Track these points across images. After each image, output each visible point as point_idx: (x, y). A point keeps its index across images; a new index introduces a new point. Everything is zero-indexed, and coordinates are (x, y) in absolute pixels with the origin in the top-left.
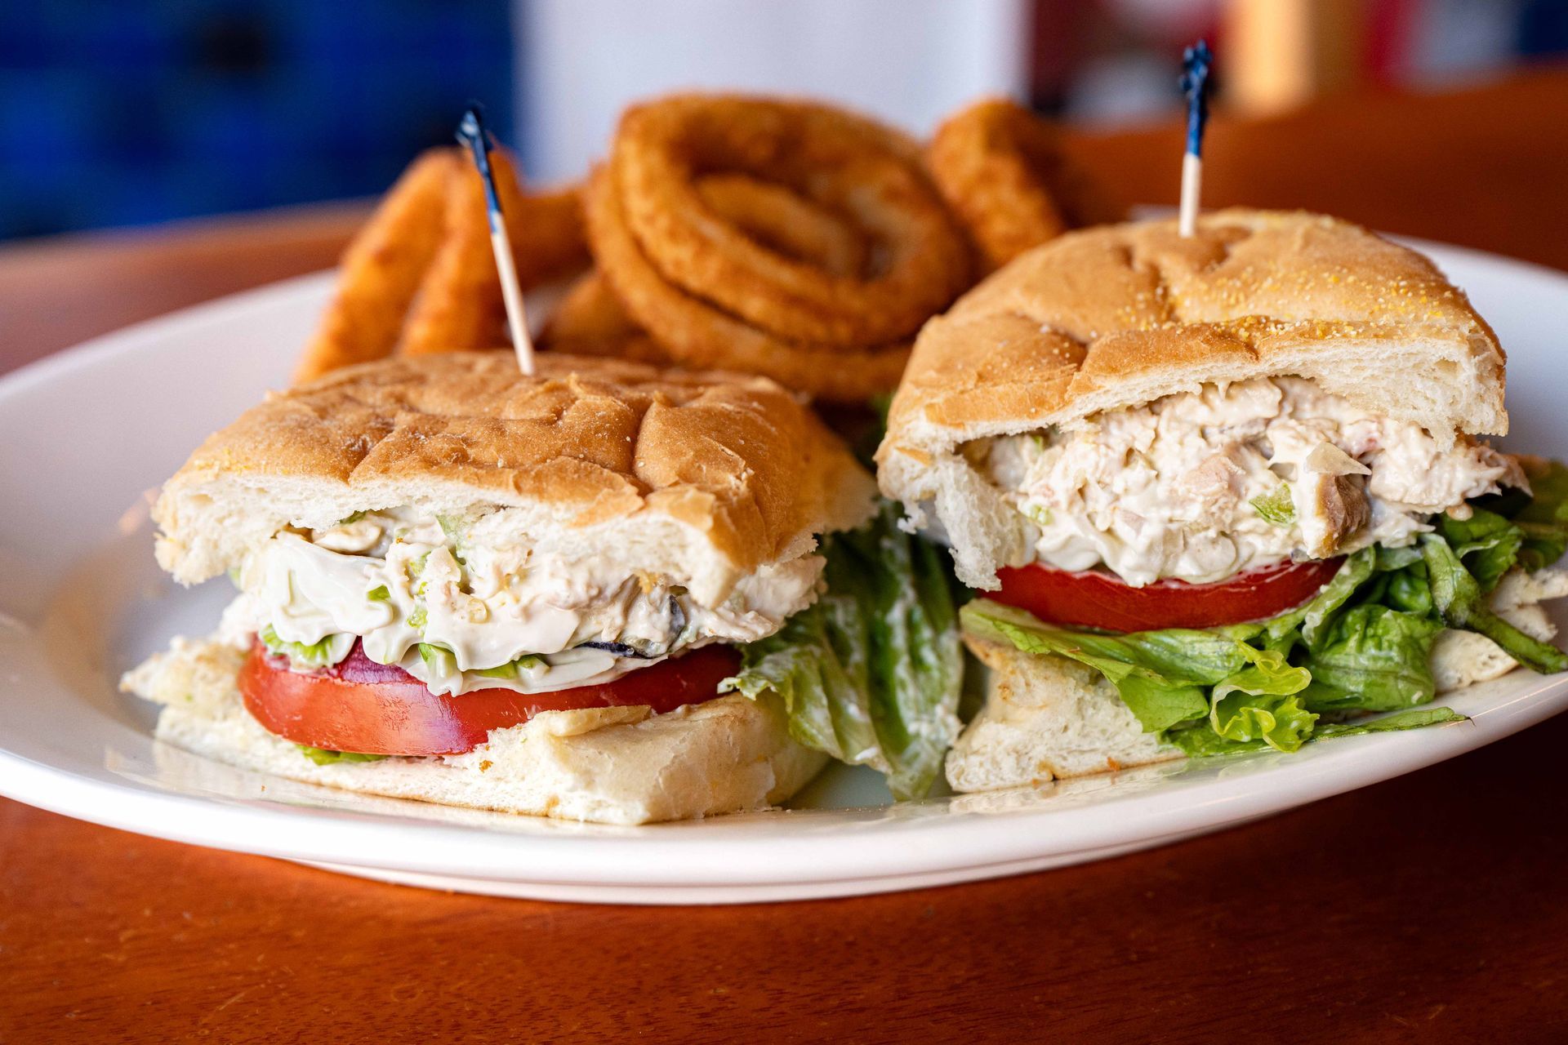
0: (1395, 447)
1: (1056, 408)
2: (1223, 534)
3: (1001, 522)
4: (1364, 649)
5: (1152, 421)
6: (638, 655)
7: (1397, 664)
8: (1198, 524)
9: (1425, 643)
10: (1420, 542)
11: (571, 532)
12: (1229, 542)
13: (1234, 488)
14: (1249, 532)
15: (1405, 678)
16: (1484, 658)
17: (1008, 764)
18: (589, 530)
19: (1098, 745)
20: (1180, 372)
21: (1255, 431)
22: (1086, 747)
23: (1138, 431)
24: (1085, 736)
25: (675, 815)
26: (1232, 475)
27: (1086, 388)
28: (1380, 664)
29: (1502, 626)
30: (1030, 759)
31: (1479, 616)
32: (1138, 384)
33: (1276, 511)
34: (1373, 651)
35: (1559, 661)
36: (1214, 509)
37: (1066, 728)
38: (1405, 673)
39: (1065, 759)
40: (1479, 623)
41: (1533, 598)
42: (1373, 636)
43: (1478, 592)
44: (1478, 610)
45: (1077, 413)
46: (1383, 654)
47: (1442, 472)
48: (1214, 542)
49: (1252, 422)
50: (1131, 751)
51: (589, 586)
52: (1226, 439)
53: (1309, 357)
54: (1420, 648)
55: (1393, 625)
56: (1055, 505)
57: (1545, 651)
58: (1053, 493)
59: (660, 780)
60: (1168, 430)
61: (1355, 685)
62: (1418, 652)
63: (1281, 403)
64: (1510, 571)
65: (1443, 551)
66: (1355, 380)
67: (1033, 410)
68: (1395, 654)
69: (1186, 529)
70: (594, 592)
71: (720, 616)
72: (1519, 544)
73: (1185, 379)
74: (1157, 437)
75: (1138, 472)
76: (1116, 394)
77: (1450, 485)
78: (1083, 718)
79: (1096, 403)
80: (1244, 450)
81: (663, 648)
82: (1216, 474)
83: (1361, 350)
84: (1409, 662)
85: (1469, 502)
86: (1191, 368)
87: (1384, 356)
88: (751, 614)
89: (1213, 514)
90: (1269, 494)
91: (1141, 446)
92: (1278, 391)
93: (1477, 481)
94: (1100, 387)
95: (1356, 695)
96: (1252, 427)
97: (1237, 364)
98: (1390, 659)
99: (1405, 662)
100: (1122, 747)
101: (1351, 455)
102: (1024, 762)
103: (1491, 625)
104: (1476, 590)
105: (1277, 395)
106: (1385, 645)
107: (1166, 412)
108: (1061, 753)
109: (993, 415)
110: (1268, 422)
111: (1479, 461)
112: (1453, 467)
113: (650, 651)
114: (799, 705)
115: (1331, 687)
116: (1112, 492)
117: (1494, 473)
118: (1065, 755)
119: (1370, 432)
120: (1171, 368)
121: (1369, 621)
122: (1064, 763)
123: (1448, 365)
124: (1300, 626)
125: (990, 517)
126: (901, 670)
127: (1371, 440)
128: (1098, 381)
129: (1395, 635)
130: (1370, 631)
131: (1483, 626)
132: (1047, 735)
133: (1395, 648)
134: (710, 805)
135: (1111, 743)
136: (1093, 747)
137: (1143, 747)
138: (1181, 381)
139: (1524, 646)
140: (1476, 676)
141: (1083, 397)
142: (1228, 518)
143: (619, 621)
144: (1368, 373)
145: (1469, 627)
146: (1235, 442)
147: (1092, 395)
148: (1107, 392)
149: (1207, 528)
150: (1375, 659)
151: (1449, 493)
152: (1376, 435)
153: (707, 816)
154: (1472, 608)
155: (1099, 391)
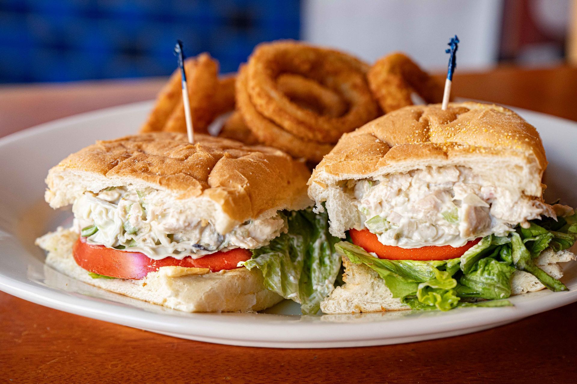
0: (500, 197)
1: (372, 171)
2: (433, 225)
3: (350, 213)
4: (483, 275)
5: (410, 179)
6: (205, 249)
7: (496, 282)
8: (422, 220)
9: (508, 274)
10: (510, 235)
11: (178, 201)
12: (434, 228)
13: (436, 207)
14: (442, 225)
15: (498, 287)
16: (533, 283)
17: (344, 304)
18: (183, 201)
19: (378, 301)
20: (418, 161)
21: (448, 186)
22: (374, 302)
23: (404, 183)
24: (374, 297)
25: (208, 310)
26: (436, 202)
27: (383, 164)
28: (489, 281)
29: (540, 271)
30: (352, 303)
31: (530, 266)
32: (403, 164)
33: (451, 218)
34: (487, 276)
35: (560, 287)
36: (428, 215)
37: (367, 293)
38: (498, 285)
39: (365, 305)
40: (529, 269)
41: (554, 261)
42: (487, 270)
43: (530, 257)
44: (530, 264)
45: (380, 173)
46: (490, 277)
47: (517, 209)
48: (428, 228)
49: (448, 183)
50: (391, 304)
51: (185, 222)
52: (436, 188)
53: (466, 159)
54: (506, 276)
55: (495, 266)
56: (370, 208)
57: (556, 283)
58: (370, 203)
59: (203, 297)
60: (415, 183)
61: (479, 288)
62: (505, 278)
63: (459, 176)
64: (547, 249)
65: (518, 240)
66: (483, 170)
67: (364, 171)
68: (495, 278)
69: (418, 221)
70: (186, 224)
71: (237, 238)
72: (550, 240)
73: (420, 164)
74: (411, 185)
75: (401, 198)
76: (394, 167)
77: (520, 214)
78: (374, 290)
79: (387, 170)
80: (443, 193)
81: (215, 248)
82: (430, 202)
83: (486, 158)
84: (501, 282)
85: (530, 221)
86: (422, 160)
87: (494, 161)
88: (250, 238)
89: (428, 217)
90: (450, 211)
91: (404, 189)
92: (458, 172)
93: (531, 214)
94: (388, 164)
95: (478, 292)
96: (447, 185)
97: (439, 160)
98: (493, 279)
99: (499, 281)
100: (388, 303)
101: (483, 199)
102: (350, 304)
103: (535, 270)
104: (529, 256)
105: (457, 173)
106: (492, 274)
107: (415, 176)
108: (364, 302)
109: (349, 172)
110: (454, 183)
111: (533, 205)
112: (522, 207)
113: (210, 248)
114: (269, 274)
115: (469, 288)
116: (391, 205)
117: (539, 211)
118: (366, 303)
119: (491, 190)
120: (415, 159)
121: (487, 264)
122: (365, 307)
123: (521, 168)
124: (459, 263)
125: (346, 210)
126: (315, 265)
127: (491, 194)
128: (388, 162)
129: (496, 271)
130: (487, 268)
131: (531, 270)
132: (359, 295)
133: (495, 275)
134: (224, 308)
135: (383, 301)
136: (376, 302)
137: (396, 303)
138: (418, 165)
139: (548, 280)
140: (529, 290)
141: (382, 168)
142: (434, 219)
143: (198, 236)
144: (488, 167)
145: (525, 270)
146: (440, 190)
147: (385, 167)
148: (391, 166)
149: (426, 222)
150: (487, 279)
151: (519, 217)
152: (493, 192)
153: (223, 312)
154: (527, 263)
155: (388, 166)
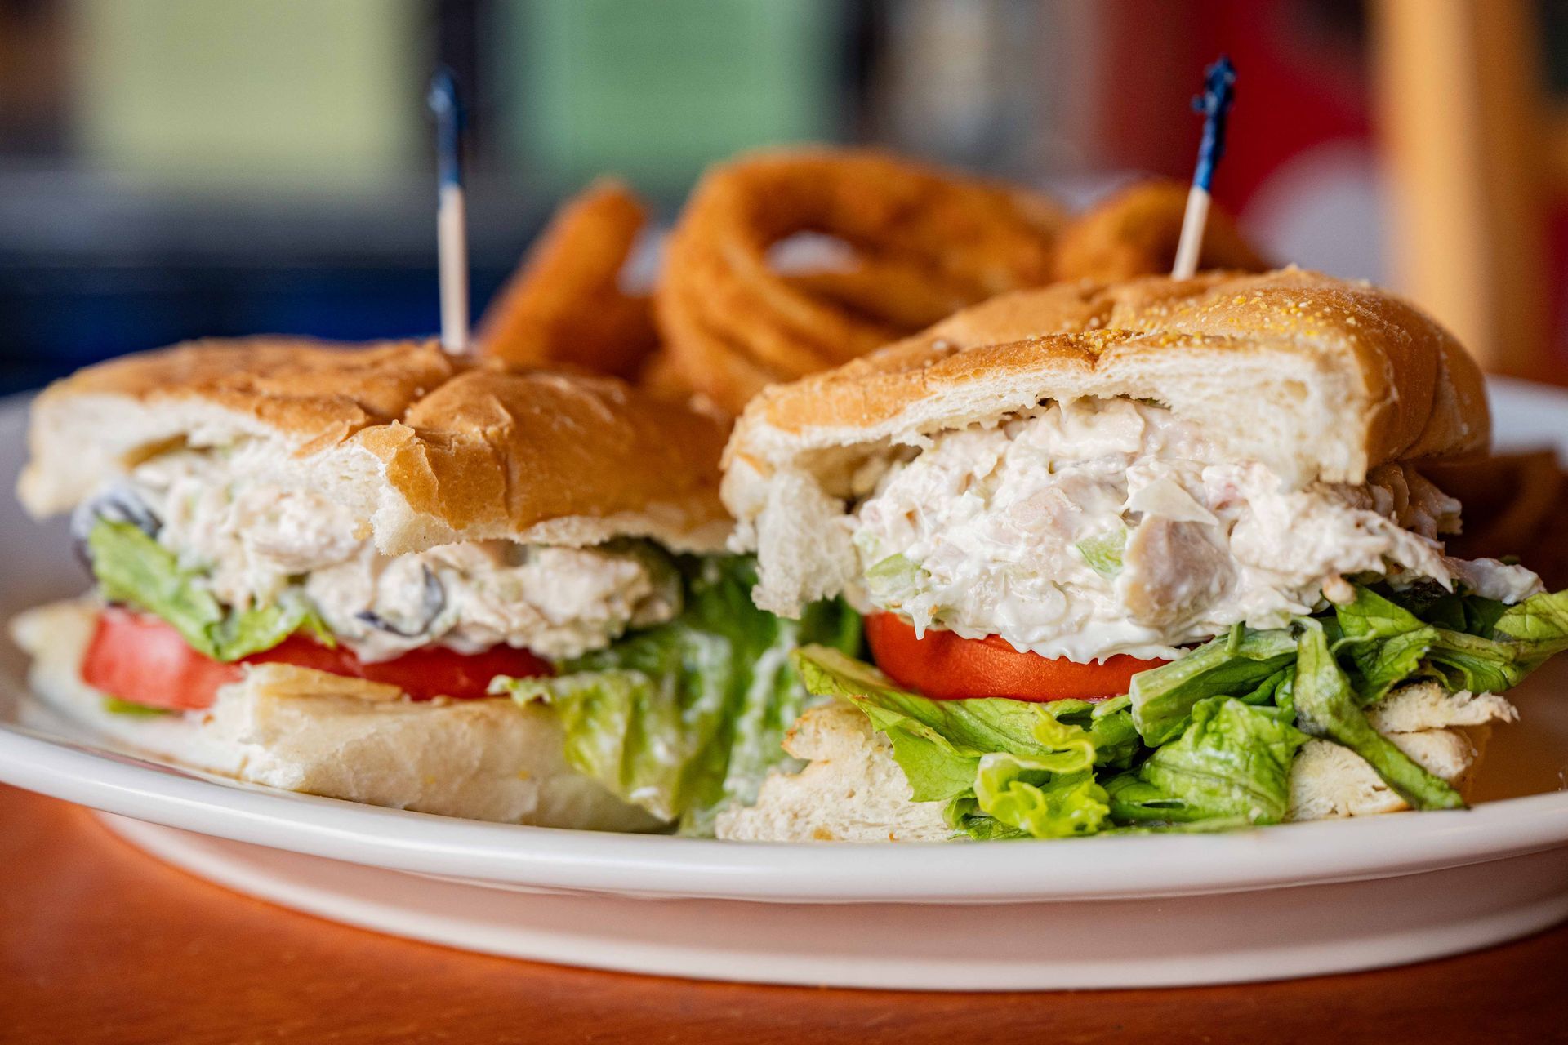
0: (1257, 497)
1: (887, 415)
2: (1055, 584)
3: (830, 550)
4: (1200, 747)
5: (1002, 446)
6: (390, 629)
7: (1236, 770)
8: (1023, 567)
9: (1279, 749)
10: (1297, 630)
11: (295, 463)
12: (1061, 596)
13: (1061, 526)
14: (1086, 587)
15: (1245, 789)
16: (1368, 787)
17: (781, 822)
19: (886, 820)
20: (1012, 379)
21: (1112, 467)
22: (871, 820)
23: (980, 454)
24: (874, 806)
25: (354, 795)
26: (1063, 511)
27: (917, 394)
28: (1217, 768)
29: (1384, 746)
30: (808, 823)
31: (1348, 725)
32: (970, 391)
33: (1103, 558)
34: (1211, 752)
35: (1444, 798)
36: (1040, 549)
37: (851, 795)
38: (1244, 781)
39: (846, 829)
40: (1347, 734)
41: (1440, 722)
42: (1214, 732)
43: (1346, 692)
44: (1346, 716)
45: (908, 422)
46: (1222, 755)
47: (1308, 532)
48: (1042, 592)
49: (1110, 456)
50: (923, 832)
51: (320, 532)
52: (1074, 472)
53: (1147, 368)
54: (1271, 755)
55: (1240, 719)
56: (882, 533)
57: (1430, 785)
58: (880, 518)
59: (341, 751)
60: (1015, 458)
61: (1189, 792)
62: (1269, 761)
63: (1144, 436)
64: (1413, 680)
65: (1316, 640)
66: (1195, 401)
67: (865, 416)
68: (1236, 759)
69: (1009, 571)
70: (324, 540)
71: (482, 599)
72: (1426, 649)
73: (1017, 388)
74: (1001, 461)
75: (969, 499)
76: (950, 401)
77: (1313, 550)
78: (873, 783)
79: (927, 412)
80: (1095, 490)
81: (416, 626)
82: (1046, 508)
83: (1201, 363)
84: (1252, 771)
85: (1350, 578)
86: (1023, 375)
87: (1223, 370)
88: (520, 606)
89: (1039, 556)
90: (1101, 538)
91: (979, 474)
92: (1140, 421)
93: (1348, 551)
94: (932, 393)
95: (1179, 800)
96: (1109, 462)
97: (1072, 373)
98: (1228, 762)
99: (1247, 769)
100: (912, 827)
101: (1207, 506)
102: (799, 825)
103: (1368, 741)
104: (1342, 691)
105: (1138, 425)
106: (1226, 743)
107: (1021, 437)
108: (843, 821)
109: (827, 420)
110: (1131, 459)
111: (1358, 525)
112: (1321, 529)
113: (405, 627)
114: (582, 727)
115: (1157, 788)
116: (935, 520)
117: (1379, 542)
118: (847, 825)
119: (1229, 476)
120: (1003, 373)
121: (1212, 715)
122: (843, 834)
123: (1298, 388)
124: (1128, 709)
125: (813, 541)
127: (1229, 486)
128: (933, 386)
129: (1241, 736)
130: (1212, 726)
131: (1353, 740)
132: (828, 797)
133: (1237, 749)
134: (413, 797)
135: (900, 820)
136: (879, 820)
137: (938, 830)
138: (1014, 391)
139: (1408, 775)
140: (1353, 809)
141: (914, 404)
142: (1057, 563)
143: (367, 583)
144: (1207, 392)
145: (1327, 736)
146: (1085, 478)
147: (924, 402)
148: (939, 399)
149: (1034, 574)
150: (1209, 759)
151: (1310, 558)
152: (1235, 480)
153: (407, 808)
154: (1336, 712)
155: (930, 398)
